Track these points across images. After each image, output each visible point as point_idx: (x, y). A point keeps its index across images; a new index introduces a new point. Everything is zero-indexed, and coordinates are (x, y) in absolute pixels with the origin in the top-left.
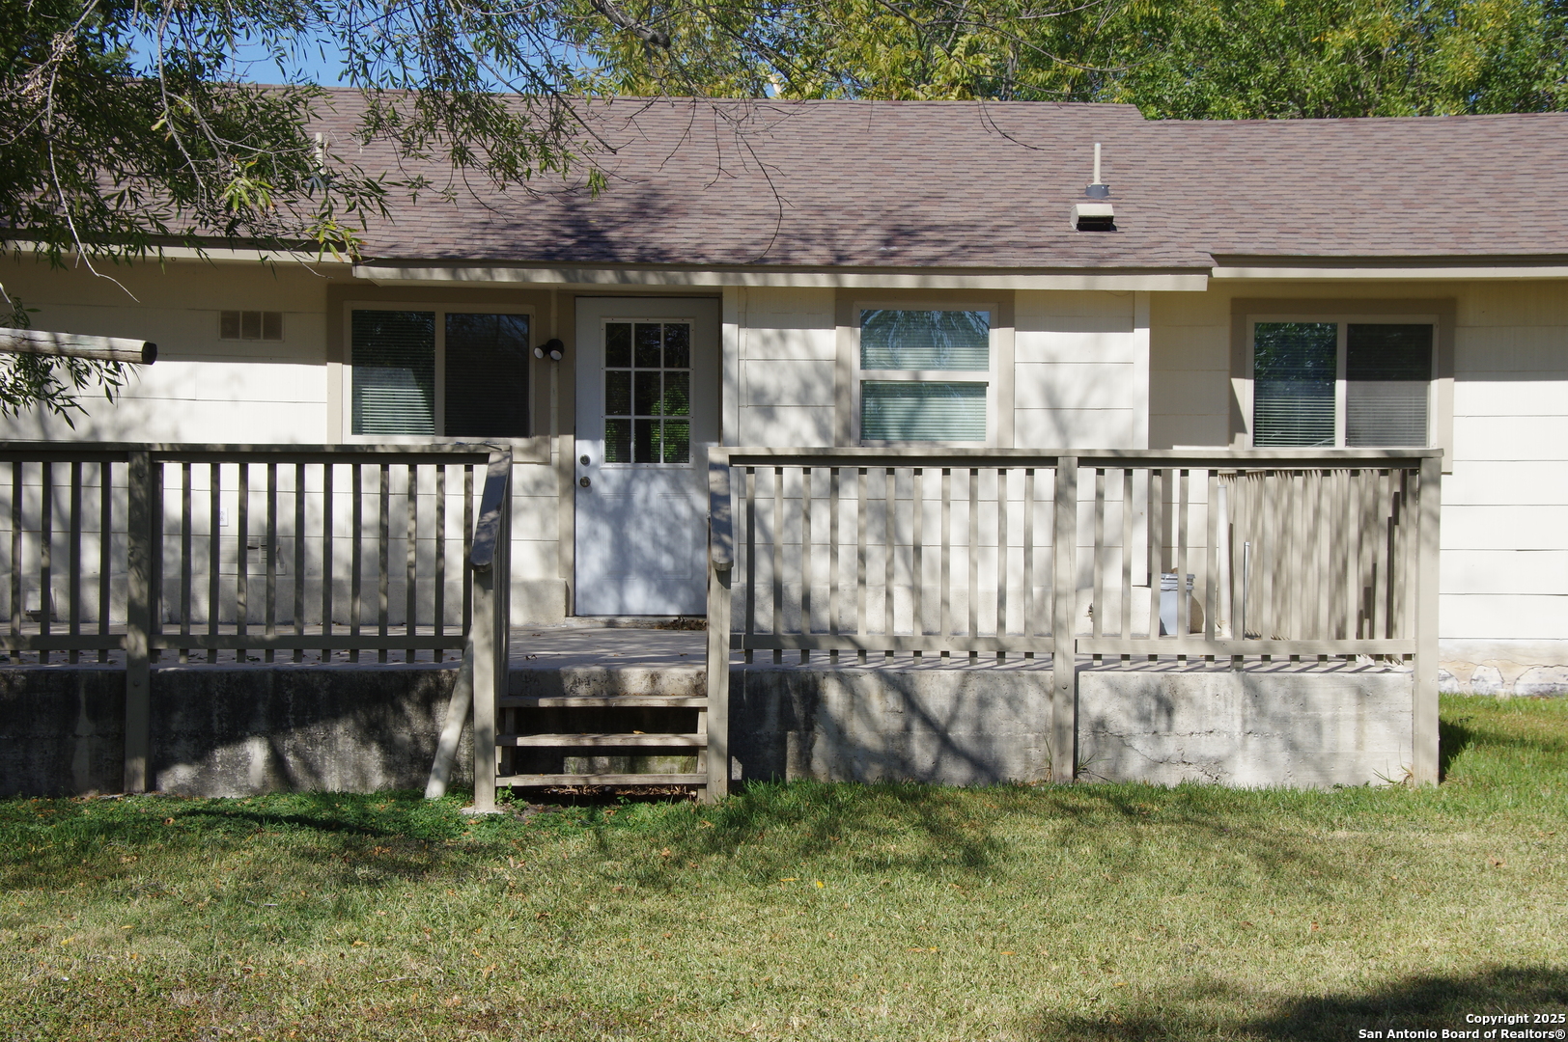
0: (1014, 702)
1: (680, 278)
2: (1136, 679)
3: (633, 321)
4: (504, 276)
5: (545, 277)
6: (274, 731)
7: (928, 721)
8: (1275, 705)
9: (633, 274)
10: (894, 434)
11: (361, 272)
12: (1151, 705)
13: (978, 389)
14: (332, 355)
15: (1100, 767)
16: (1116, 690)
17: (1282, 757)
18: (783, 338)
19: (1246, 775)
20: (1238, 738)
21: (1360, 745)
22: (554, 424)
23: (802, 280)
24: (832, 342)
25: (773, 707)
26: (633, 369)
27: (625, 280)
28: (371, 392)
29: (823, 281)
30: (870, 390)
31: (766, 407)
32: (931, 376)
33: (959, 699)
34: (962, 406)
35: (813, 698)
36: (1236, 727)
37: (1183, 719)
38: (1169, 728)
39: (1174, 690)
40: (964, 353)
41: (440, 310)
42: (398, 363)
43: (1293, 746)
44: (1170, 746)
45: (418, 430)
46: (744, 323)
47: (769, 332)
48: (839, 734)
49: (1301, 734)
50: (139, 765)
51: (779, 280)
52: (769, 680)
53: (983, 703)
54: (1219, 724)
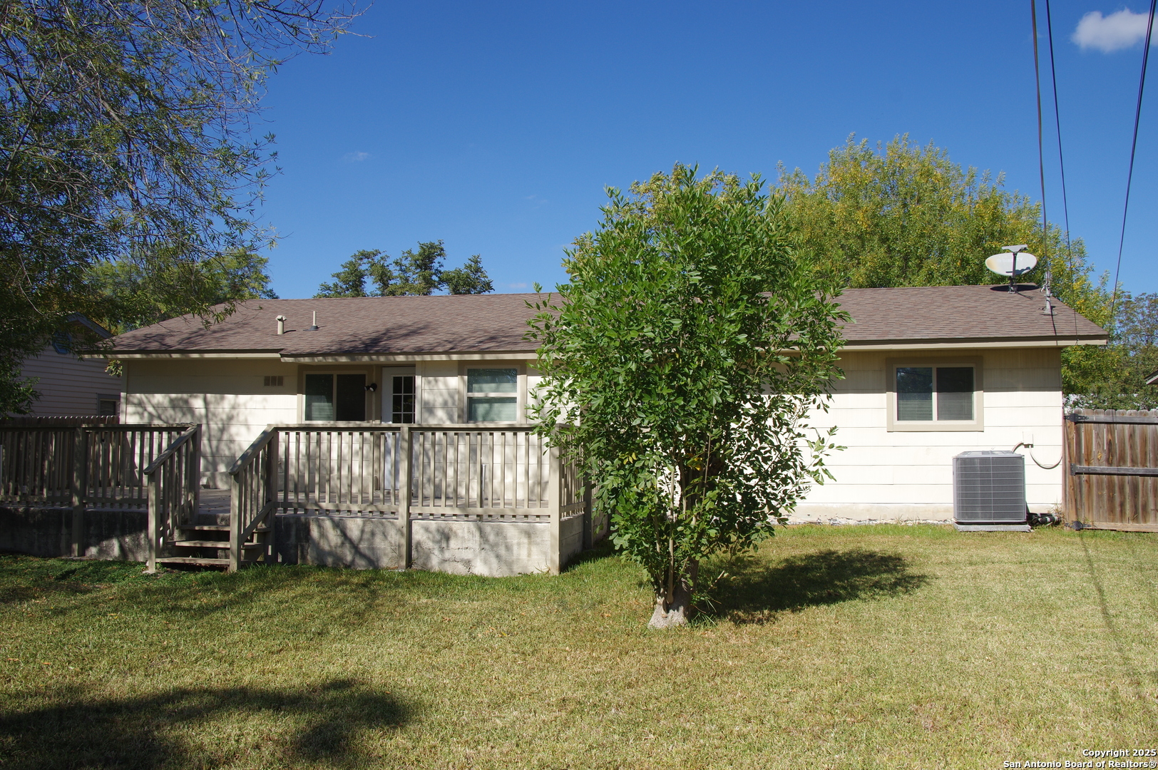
0: (385, 535)
1: (391, 358)
2: (433, 525)
3: (403, 376)
4: (330, 360)
5: (343, 360)
6: (121, 535)
7: (351, 541)
8: (492, 538)
9: (374, 357)
10: (480, 419)
11: (283, 360)
12: (438, 537)
13: (513, 400)
14: (299, 392)
15: (420, 562)
16: (427, 530)
17: (494, 561)
18: (436, 381)
19: (480, 569)
20: (478, 551)
21: (529, 555)
22: (374, 416)
23: (436, 358)
24: (455, 382)
25: (293, 532)
26: (403, 394)
27: (372, 359)
28: (316, 405)
29: (444, 358)
30: (471, 400)
31: (429, 409)
32: (492, 395)
33: (363, 531)
34: (507, 408)
35: (308, 531)
36: (477, 547)
37: (453, 543)
38: (448, 546)
39: (451, 529)
40: (507, 386)
41: (335, 373)
42: (321, 394)
43: (498, 556)
44: (447, 555)
45: (329, 418)
46: (424, 375)
47: (431, 378)
48: (317, 546)
49: (502, 551)
50: (76, 547)
51: (428, 358)
52: (292, 521)
53: (373, 534)
54: (470, 545)
